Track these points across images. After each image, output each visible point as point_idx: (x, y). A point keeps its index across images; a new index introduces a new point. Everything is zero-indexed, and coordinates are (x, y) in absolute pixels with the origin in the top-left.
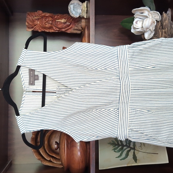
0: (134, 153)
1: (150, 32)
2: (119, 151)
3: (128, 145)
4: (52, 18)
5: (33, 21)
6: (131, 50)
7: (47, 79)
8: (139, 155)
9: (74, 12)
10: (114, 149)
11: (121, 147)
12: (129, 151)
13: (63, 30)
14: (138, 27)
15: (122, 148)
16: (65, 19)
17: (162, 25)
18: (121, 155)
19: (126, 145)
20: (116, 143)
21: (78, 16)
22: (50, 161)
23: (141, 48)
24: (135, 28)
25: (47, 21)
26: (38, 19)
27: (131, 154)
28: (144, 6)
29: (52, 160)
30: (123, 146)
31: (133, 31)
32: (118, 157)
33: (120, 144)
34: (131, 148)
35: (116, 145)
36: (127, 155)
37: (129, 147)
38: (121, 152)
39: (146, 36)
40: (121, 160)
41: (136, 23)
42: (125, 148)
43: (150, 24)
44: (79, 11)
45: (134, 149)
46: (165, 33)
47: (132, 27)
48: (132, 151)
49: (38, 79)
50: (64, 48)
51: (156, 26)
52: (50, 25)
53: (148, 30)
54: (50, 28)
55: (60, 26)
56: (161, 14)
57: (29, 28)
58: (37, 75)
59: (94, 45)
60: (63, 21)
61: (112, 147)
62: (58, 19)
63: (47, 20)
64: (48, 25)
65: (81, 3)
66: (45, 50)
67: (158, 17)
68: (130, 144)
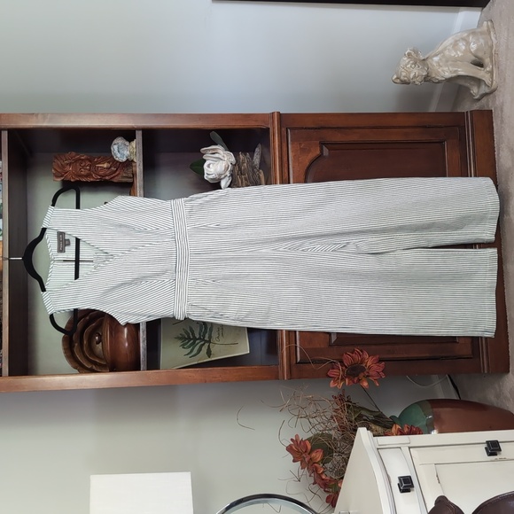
0: (209, 346)
2: (189, 347)
4: (90, 161)
5: (63, 167)
6: (188, 204)
7: (81, 243)
8: (214, 349)
9: (119, 155)
10: (183, 346)
11: (192, 341)
12: (203, 345)
13: (107, 178)
14: (211, 172)
16: (109, 162)
17: (240, 169)
18: (191, 351)
19: (200, 338)
20: (186, 337)
21: (124, 159)
22: (91, 369)
23: (200, 201)
24: (208, 174)
26: (70, 164)
27: (205, 349)
28: (216, 144)
29: (94, 367)
30: (195, 339)
31: (206, 177)
32: (189, 354)
34: (206, 341)
35: (186, 339)
36: (200, 350)
37: (203, 339)
38: (192, 348)
39: (223, 184)
40: (190, 357)
41: (209, 166)
42: (197, 342)
44: (127, 153)
45: (209, 342)
46: (246, 180)
48: (207, 344)
49: (69, 244)
50: (105, 203)
51: (232, 171)
52: (87, 172)
53: (223, 176)
54: (89, 175)
55: (101, 173)
56: (236, 156)
57: (57, 177)
58: (68, 240)
59: (142, 199)
60: (105, 165)
61: (180, 343)
62: (99, 163)
63: (82, 165)
64: (84, 172)
65: (127, 143)
66: (78, 207)
67: (233, 159)
68: (204, 337)
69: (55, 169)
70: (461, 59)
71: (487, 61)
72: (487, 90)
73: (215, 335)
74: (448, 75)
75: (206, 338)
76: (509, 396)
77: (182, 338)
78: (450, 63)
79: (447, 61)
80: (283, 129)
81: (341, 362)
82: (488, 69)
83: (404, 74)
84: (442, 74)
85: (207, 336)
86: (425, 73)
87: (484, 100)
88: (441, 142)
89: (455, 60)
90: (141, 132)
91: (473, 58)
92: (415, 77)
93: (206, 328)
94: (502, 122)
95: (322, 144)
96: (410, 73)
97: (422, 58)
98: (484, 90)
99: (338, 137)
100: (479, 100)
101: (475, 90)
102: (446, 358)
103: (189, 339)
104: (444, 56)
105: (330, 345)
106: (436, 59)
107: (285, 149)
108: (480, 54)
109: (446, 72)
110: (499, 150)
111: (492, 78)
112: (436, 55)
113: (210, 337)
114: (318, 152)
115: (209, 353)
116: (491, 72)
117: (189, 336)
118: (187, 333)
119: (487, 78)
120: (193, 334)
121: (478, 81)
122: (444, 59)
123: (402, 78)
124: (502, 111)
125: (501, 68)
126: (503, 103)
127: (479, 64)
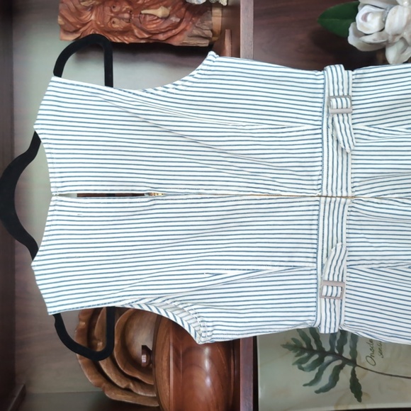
0: (353, 373)
1: (401, 45)
2: (312, 368)
3: (337, 352)
5: (78, 13)
8: (365, 379)
10: (300, 363)
11: (316, 357)
12: (340, 367)
13: (161, 37)
14: (368, 29)
15: (320, 361)
16: (166, 6)
18: (317, 378)
19: (331, 353)
20: (305, 346)
24: (359, 34)
26: (92, 8)
27: (345, 376)
30: (323, 353)
31: (352, 40)
32: (312, 383)
33: (315, 347)
34: (346, 361)
35: (303, 350)
36: (335, 378)
37: (340, 356)
38: (317, 370)
39: (391, 54)
40: (317, 392)
41: (365, 18)
42: (327, 359)
43: (404, 23)
45: (353, 362)
47: (351, 30)
48: (348, 368)
52: (124, 24)
53: (397, 39)
54: (124, 32)
55: (152, 27)
57: (66, 32)
60: (160, 12)
61: (292, 357)
62: (148, 8)
63: (116, 10)
64: (118, 25)
68: (341, 350)
69: (63, 17)
73: (363, 350)
75: (346, 355)
103: (312, 352)
113: (354, 352)
115: (356, 388)
120: (317, 341)
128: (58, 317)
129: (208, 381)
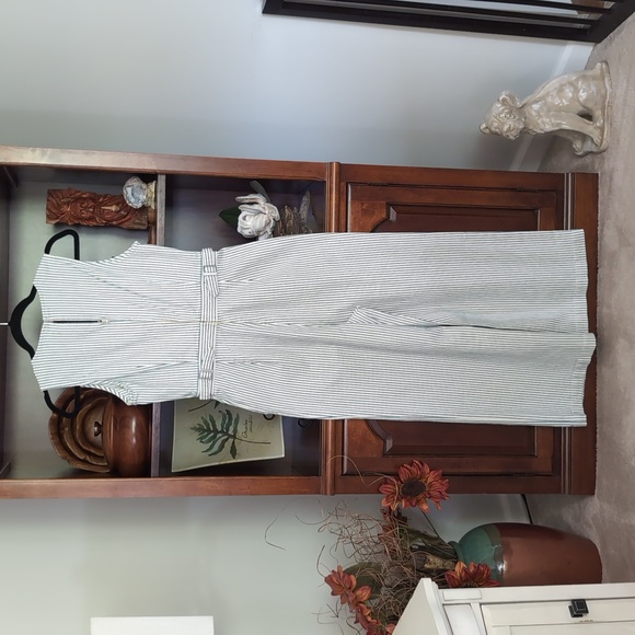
0: (233, 442)
2: (208, 441)
3: (225, 431)
5: (59, 206)
8: (240, 447)
9: (133, 200)
10: (201, 439)
11: (212, 435)
12: (227, 440)
13: (115, 223)
15: (214, 437)
16: (117, 205)
17: (284, 226)
18: (211, 447)
19: (222, 432)
20: (205, 428)
21: (140, 205)
22: (84, 461)
24: (243, 228)
25: (85, 208)
26: (68, 203)
27: (228, 445)
28: (256, 193)
29: (88, 458)
30: (216, 432)
31: (240, 230)
32: (207, 451)
33: (211, 429)
34: (230, 436)
35: (204, 431)
36: (222, 447)
37: (227, 433)
38: (211, 443)
40: (209, 455)
41: (244, 218)
42: (219, 435)
44: (143, 197)
45: (234, 437)
48: (231, 440)
52: (89, 214)
53: (261, 233)
54: (91, 219)
55: (108, 217)
56: (281, 211)
57: (51, 219)
60: (114, 208)
61: (196, 435)
62: (106, 205)
63: (85, 204)
64: (85, 215)
65: (144, 186)
67: (276, 214)
68: (228, 430)
69: (49, 210)
70: (566, 109)
71: (598, 113)
72: (594, 149)
73: (241, 428)
74: (548, 128)
75: (231, 432)
76: (591, 522)
77: (200, 429)
78: (552, 113)
79: (549, 111)
80: (343, 184)
81: (396, 476)
82: (598, 124)
83: (495, 124)
84: (542, 126)
85: (231, 428)
86: (521, 127)
87: (588, 159)
88: (534, 210)
89: (559, 110)
90: (164, 177)
91: (581, 108)
92: (509, 130)
93: (230, 419)
94: (610, 192)
95: (389, 205)
96: (503, 124)
97: (519, 104)
98: (589, 147)
99: (409, 197)
100: (581, 156)
101: (577, 145)
102: (521, 474)
103: (209, 431)
104: (546, 104)
105: (384, 455)
106: (536, 107)
107: (343, 209)
108: (590, 105)
109: (546, 125)
110: (603, 225)
111: (602, 135)
112: (536, 102)
113: (235, 431)
114: (384, 216)
115: (233, 452)
116: (602, 129)
117: (208, 426)
118: (206, 422)
119: (596, 135)
120: (214, 425)
121: (584, 137)
122: (545, 109)
123: (493, 129)
124: (611, 179)
125: (614, 125)
126: (613, 169)
127: (587, 116)
128: (46, 392)
129: (134, 440)
